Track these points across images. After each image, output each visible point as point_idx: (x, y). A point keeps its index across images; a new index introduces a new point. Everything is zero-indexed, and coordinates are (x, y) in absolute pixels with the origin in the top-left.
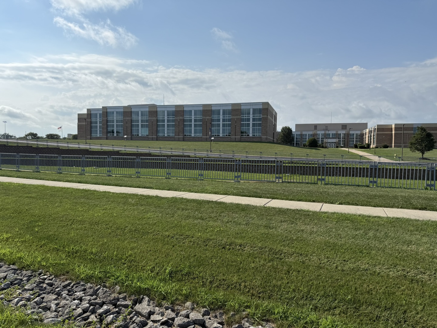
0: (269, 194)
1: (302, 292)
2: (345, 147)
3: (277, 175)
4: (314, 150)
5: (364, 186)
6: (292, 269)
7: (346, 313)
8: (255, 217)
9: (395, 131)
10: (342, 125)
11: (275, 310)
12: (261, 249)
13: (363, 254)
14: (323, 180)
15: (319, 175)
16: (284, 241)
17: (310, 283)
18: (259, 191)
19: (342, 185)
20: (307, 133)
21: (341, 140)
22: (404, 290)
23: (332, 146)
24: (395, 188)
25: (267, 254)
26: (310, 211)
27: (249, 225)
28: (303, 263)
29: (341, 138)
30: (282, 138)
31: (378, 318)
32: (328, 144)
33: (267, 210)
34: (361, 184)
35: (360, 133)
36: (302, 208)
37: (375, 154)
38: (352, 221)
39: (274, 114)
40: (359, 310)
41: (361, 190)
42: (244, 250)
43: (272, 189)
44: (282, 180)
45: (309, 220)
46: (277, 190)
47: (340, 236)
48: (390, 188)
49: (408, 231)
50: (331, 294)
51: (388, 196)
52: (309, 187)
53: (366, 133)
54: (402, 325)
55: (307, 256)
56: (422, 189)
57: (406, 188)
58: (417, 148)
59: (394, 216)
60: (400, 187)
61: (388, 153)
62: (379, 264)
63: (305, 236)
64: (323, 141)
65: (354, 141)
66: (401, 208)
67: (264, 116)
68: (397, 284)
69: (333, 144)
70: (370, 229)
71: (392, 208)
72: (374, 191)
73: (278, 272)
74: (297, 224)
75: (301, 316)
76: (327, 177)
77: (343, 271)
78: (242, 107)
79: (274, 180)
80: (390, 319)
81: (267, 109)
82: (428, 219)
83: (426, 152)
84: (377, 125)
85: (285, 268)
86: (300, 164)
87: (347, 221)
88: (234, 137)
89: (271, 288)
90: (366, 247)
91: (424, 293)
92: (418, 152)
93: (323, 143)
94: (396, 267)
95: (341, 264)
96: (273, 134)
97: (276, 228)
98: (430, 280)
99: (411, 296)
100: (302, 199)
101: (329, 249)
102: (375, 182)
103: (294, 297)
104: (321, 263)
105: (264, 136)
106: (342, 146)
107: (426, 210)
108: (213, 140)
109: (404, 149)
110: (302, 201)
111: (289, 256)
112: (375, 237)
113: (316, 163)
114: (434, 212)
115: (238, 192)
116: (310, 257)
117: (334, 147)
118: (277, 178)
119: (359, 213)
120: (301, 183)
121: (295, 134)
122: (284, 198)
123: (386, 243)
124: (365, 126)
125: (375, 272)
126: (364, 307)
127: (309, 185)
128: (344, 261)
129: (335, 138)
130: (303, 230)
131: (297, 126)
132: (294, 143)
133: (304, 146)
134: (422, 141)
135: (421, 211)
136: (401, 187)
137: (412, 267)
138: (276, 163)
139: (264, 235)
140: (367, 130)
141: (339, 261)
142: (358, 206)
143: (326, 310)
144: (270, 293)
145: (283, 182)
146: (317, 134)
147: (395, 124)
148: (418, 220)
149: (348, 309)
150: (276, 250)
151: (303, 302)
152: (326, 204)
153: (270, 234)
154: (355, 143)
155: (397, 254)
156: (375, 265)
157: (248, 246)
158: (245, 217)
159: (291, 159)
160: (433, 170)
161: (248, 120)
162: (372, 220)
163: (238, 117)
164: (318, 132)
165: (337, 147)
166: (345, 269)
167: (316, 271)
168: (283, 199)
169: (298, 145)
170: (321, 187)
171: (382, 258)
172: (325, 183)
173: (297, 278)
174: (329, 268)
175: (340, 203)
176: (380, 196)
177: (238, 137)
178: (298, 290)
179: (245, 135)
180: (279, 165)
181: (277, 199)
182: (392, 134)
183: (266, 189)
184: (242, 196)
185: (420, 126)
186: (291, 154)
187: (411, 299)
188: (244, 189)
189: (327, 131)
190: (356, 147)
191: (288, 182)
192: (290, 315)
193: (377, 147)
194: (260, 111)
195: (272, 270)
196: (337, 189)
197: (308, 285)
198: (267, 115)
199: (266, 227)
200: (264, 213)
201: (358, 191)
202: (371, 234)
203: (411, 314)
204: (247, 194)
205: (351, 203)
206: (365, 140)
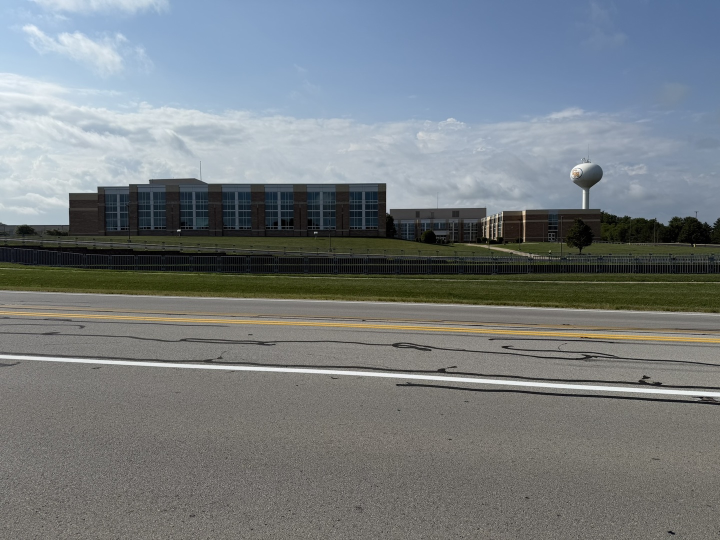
2: (459, 242)
9: (526, 220)
10: (453, 211)
20: (408, 222)
21: (453, 232)
29: (453, 230)
32: (436, 238)
35: (476, 222)
53: (485, 222)
65: (470, 233)
67: (380, 202)
78: (351, 190)
83: (583, 248)
84: (504, 212)
88: (341, 230)
92: (575, 247)
105: (381, 229)
106: (456, 240)
108: (316, 234)
124: (482, 212)
129: (445, 230)
134: (580, 235)
140: (488, 219)
146: (421, 224)
147: (526, 210)
154: (472, 237)
161: (360, 207)
163: (346, 203)
164: (423, 221)
177: (346, 230)
179: (356, 228)
182: (522, 223)
189: (434, 220)
206: (485, 232)
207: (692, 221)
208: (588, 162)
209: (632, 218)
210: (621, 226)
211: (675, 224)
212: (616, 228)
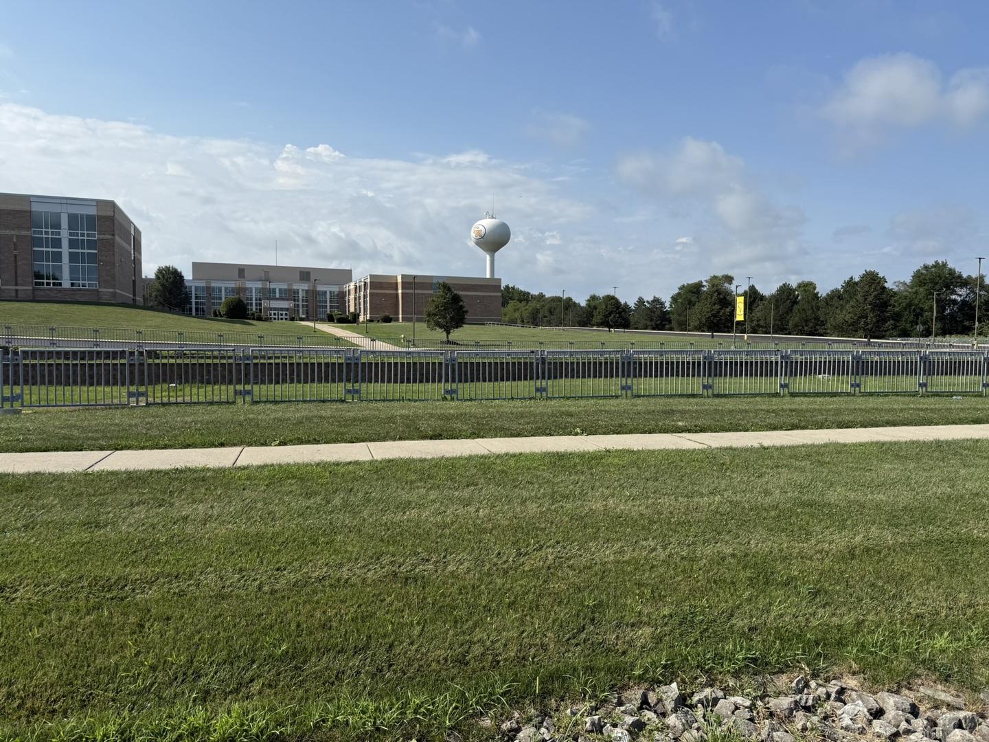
0: (104, 437)
1: (174, 667)
2: (308, 320)
3: (133, 389)
4: (238, 325)
5: (334, 401)
6: (151, 616)
7: (276, 685)
8: (56, 504)
9: (402, 289)
10: (301, 272)
11: (97, 733)
12: (67, 586)
13: (317, 547)
14: (248, 392)
15: (239, 382)
16: (135, 552)
17: (197, 637)
18: (76, 433)
19: (290, 401)
20: (223, 285)
21: (301, 303)
22: (391, 604)
23: (280, 317)
24: (393, 400)
25: (82, 595)
26: (208, 470)
27: (33, 529)
28: (181, 594)
29: (301, 301)
30: (160, 296)
31: (340, 675)
32: (273, 312)
33: (93, 481)
34: (328, 397)
35: (337, 290)
36: (188, 465)
37: (367, 333)
38: (302, 479)
39: (133, 233)
40: (303, 671)
41: (327, 411)
42: (13, 599)
43: (116, 425)
44: (147, 400)
45: (203, 491)
46: (130, 425)
47: (271, 516)
48: (384, 401)
49: (407, 483)
50: (245, 651)
51: (379, 418)
52: (214, 412)
53: (349, 290)
54: (384, 675)
55: (191, 576)
56: (438, 400)
57: (412, 401)
58: (439, 322)
59: (384, 457)
60: (401, 398)
61: (390, 333)
62: (349, 560)
63: (190, 529)
64: (260, 304)
65: (326, 307)
66: (400, 439)
67: (102, 237)
68: (380, 594)
69: (284, 313)
70: (337, 490)
71: (384, 441)
72: (355, 409)
73: (113, 633)
74: (172, 505)
75: (167, 724)
76: (256, 388)
77: (273, 592)
78: (35, 208)
79: (124, 400)
80: (363, 671)
81: (112, 219)
82: (440, 456)
83: (452, 331)
84: (370, 275)
85: (132, 619)
86: (200, 358)
87: (289, 481)
88: (13, 287)
89: (89, 679)
90: (325, 531)
91: (425, 598)
92: (440, 330)
93: (261, 310)
94: (379, 559)
95: (270, 578)
96: (132, 284)
97: (114, 524)
98: (436, 571)
99: (402, 611)
100: (193, 444)
101: (247, 549)
102: (357, 392)
103: (152, 685)
104: (223, 587)
105: (105, 288)
106: (304, 316)
107: (442, 439)
109: (418, 325)
110: (194, 447)
111: (145, 587)
112: (345, 505)
113: (229, 354)
114: (453, 440)
115: (8, 440)
116: (198, 578)
117: (286, 319)
118: (130, 395)
119: (318, 458)
120: (194, 403)
121: (193, 285)
122: (147, 444)
123: (365, 514)
124: (346, 275)
125: (339, 580)
126: (313, 659)
127: (215, 407)
128: (278, 570)
129: (287, 300)
130: (185, 519)
131: (196, 266)
132: (191, 309)
133: (215, 315)
134: (445, 309)
135: (433, 441)
136: (403, 398)
137: (408, 553)
138: (129, 358)
139: (77, 547)
140: (352, 286)
141: (267, 571)
142: (319, 445)
143: (231, 692)
144: (86, 692)
145: (148, 405)
146: (246, 289)
147: (402, 275)
148: (425, 460)
149: (279, 674)
150: (110, 579)
151: (175, 691)
152: (251, 448)
153: (98, 542)
154: (328, 312)
155: (383, 533)
156: (341, 565)
157: (27, 585)
158: (23, 508)
159: (181, 346)
160: (453, 362)
161: (57, 243)
162: (342, 470)
163: (23, 233)
164: (249, 285)
165: (292, 319)
166: (277, 587)
167: (211, 606)
168: (143, 448)
169: (201, 313)
170: (243, 410)
171: (354, 546)
172: (252, 399)
173: (161, 636)
174: (243, 593)
175: (280, 442)
176: (365, 419)
177: (24, 288)
178: (164, 663)
179: (48, 284)
180: (137, 363)
181: (129, 448)
182: (397, 294)
183: (97, 425)
184: (21, 451)
185: (441, 282)
186: (181, 334)
187: (403, 617)
188: (29, 431)
189: (268, 283)
190: (330, 319)
191: (163, 405)
192: (136, 733)
193: (371, 321)
194: (91, 222)
195: (95, 632)
196: (279, 412)
197: (190, 646)
198: (113, 235)
199: (86, 524)
200: (83, 489)
201: (323, 413)
202: (337, 501)
203: (401, 647)
204: (38, 443)
205: (304, 441)
206: (349, 305)
207: (611, 300)
208: (493, 218)
209: (546, 296)
210: (533, 304)
211: (593, 303)
212: (527, 307)
